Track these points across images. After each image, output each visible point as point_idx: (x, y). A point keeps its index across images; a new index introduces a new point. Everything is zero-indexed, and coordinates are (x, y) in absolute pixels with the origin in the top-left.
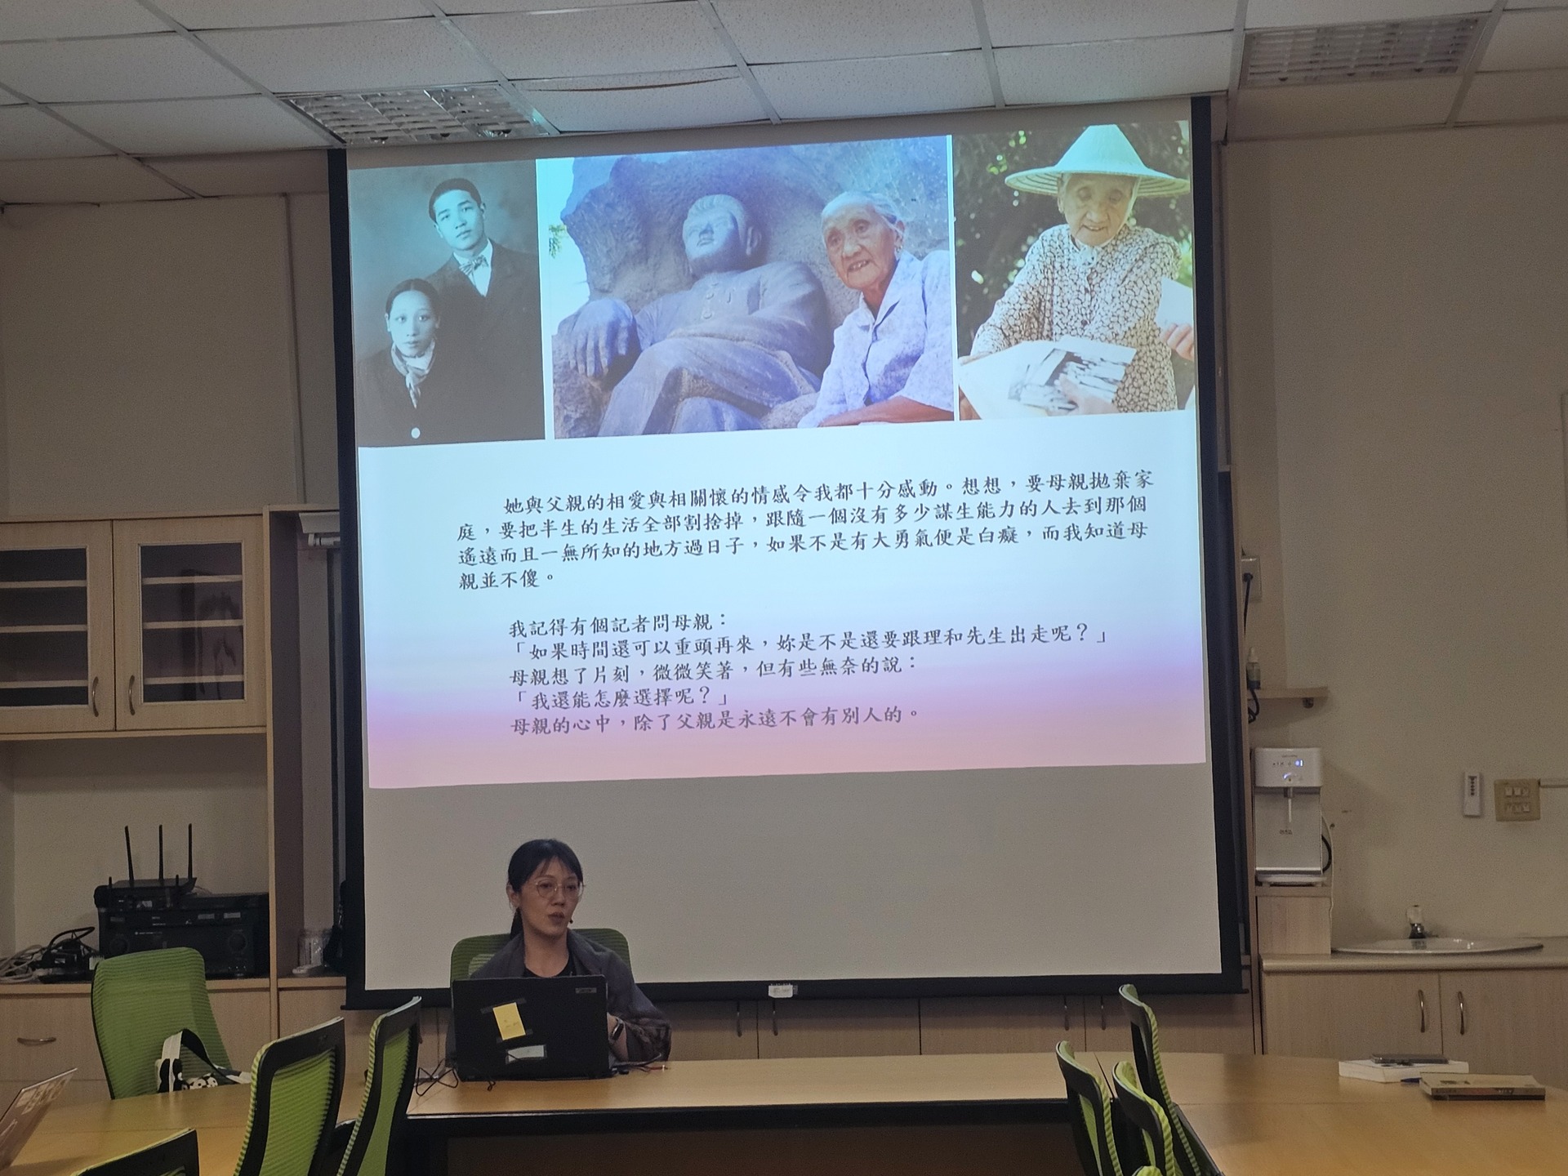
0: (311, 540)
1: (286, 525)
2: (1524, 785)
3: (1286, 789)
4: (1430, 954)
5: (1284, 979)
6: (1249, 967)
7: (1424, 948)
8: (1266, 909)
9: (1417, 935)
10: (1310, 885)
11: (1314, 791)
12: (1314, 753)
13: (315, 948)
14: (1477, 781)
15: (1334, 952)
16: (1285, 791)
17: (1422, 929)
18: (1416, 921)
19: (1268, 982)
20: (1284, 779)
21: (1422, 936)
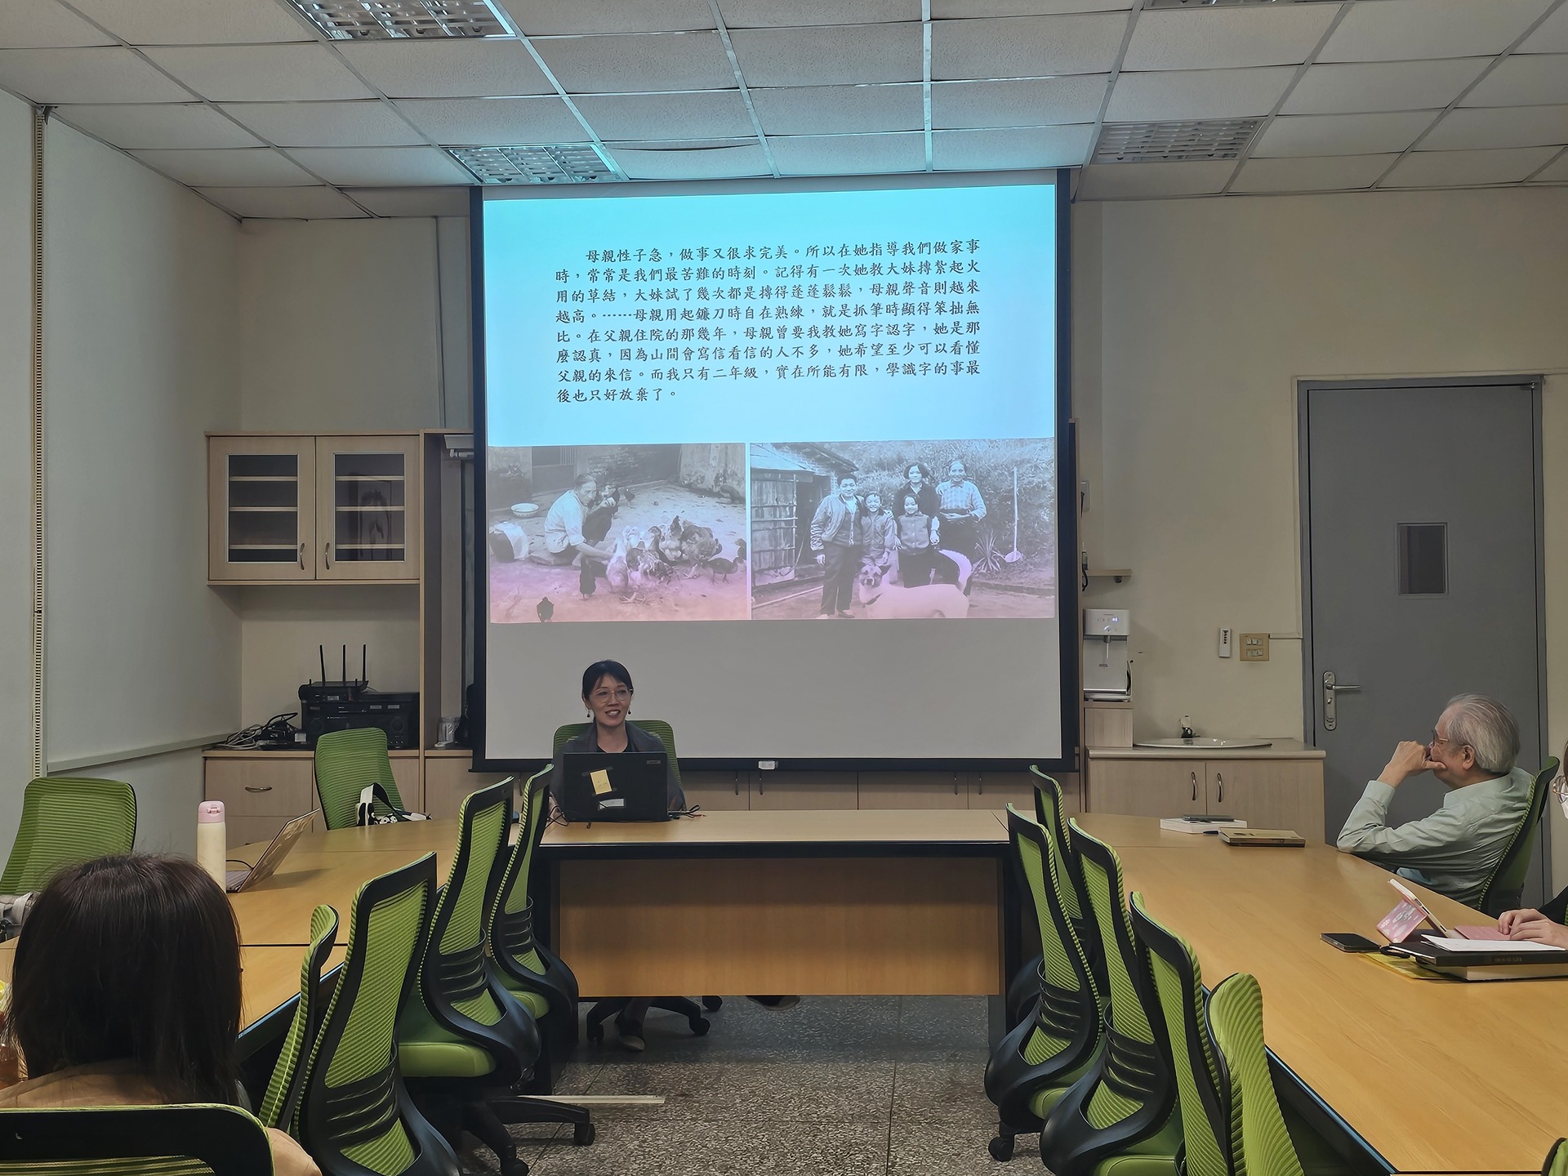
0: (452, 454)
1: (435, 442)
2: (1259, 637)
3: (1106, 637)
4: (1197, 749)
5: (1103, 762)
6: (1079, 755)
7: (1192, 744)
8: (1091, 717)
9: (1187, 735)
10: (1120, 701)
11: (1123, 638)
12: (1125, 613)
13: (449, 730)
14: (1228, 634)
15: (1134, 745)
16: (1105, 638)
17: (1191, 731)
18: (1186, 726)
19: (1092, 764)
20: (1105, 630)
21: (1191, 736)
